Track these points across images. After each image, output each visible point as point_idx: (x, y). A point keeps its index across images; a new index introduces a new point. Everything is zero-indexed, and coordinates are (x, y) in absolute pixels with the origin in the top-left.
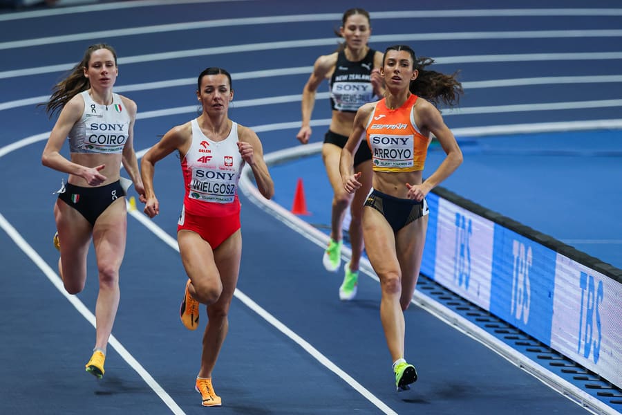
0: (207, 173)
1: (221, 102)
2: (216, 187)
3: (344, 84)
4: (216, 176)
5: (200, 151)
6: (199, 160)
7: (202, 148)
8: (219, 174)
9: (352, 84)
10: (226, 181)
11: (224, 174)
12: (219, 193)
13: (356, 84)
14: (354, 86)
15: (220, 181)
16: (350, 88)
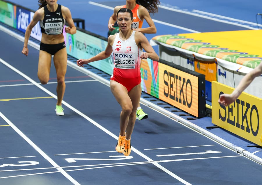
0: (120, 55)
1: (125, 25)
2: (124, 61)
3: (50, 24)
4: (124, 56)
5: (117, 45)
6: (116, 50)
7: (118, 44)
8: (125, 55)
9: (53, 23)
10: (129, 58)
11: (127, 55)
12: (126, 64)
13: (55, 23)
14: (55, 24)
15: (126, 58)
16: (53, 25)
